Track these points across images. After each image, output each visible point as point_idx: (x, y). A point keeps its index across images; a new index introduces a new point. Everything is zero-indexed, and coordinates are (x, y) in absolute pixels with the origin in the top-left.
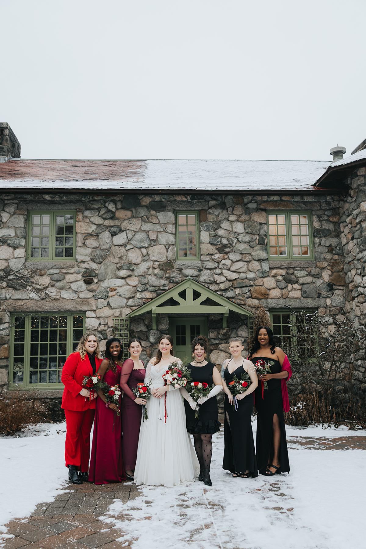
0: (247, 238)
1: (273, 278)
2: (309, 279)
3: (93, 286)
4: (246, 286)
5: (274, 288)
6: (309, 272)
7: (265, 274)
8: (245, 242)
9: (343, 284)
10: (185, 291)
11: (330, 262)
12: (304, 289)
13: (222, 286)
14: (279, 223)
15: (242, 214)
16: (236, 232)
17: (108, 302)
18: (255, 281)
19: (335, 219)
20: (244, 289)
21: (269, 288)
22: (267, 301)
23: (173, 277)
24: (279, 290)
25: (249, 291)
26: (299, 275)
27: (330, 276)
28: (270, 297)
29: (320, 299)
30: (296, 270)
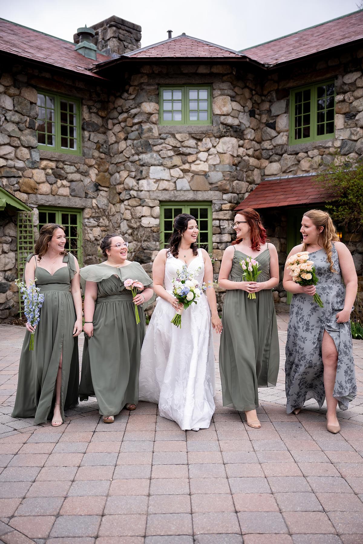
0: (16, 118)
1: (43, 171)
2: (77, 176)
4: (14, 177)
5: (43, 183)
6: (78, 168)
7: (34, 165)
8: (13, 122)
9: (107, 185)
11: (97, 160)
12: (72, 187)
14: (48, 106)
15: (10, 86)
16: (4, 108)
18: (24, 172)
19: (103, 114)
20: (12, 179)
21: (38, 181)
22: (37, 197)
24: (49, 185)
25: (18, 183)
26: (68, 171)
27: (97, 175)
28: (39, 192)
29: (88, 199)
30: (66, 164)
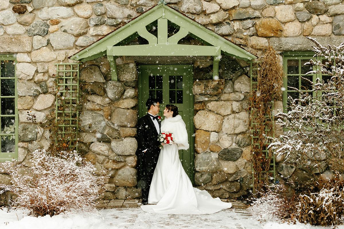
1: (290, 6)
3: (26, 17)
4: (249, 18)
5: (291, 21)
10: (155, 23)
12: (336, 23)
13: (214, 18)
17: (48, 41)
18: (263, 11)
20: (245, 22)
21: (283, 20)
22: (280, 40)
23: (141, 5)
24: (299, 24)
25: (254, 25)
28: (284, 34)
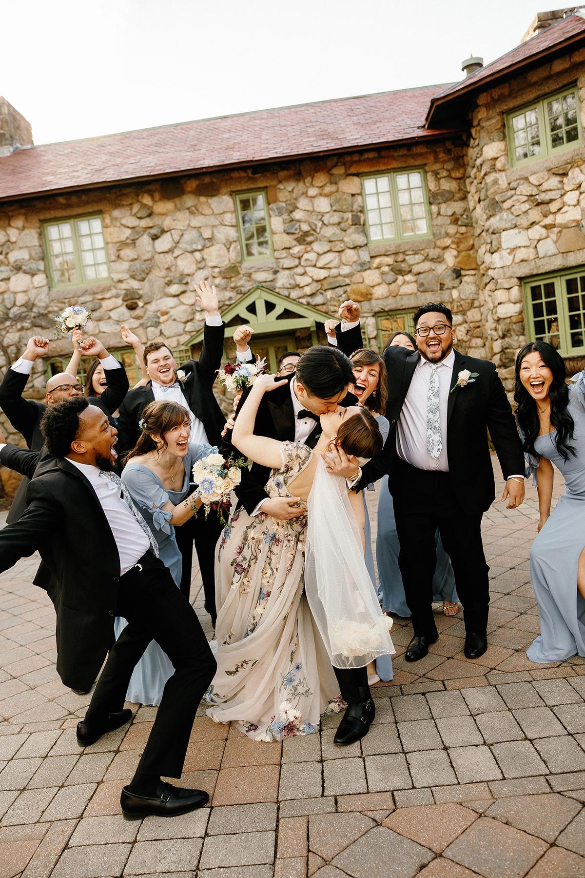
0: (336, 218)
1: (377, 271)
2: (427, 266)
3: (138, 312)
4: (341, 286)
5: (379, 284)
6: (426, 255)
7: (364, 267)
8: (334, 225)
9: (474, 266)
10: (254, 303)
11: (455, 238)
12: (420, 281)
13: (308, 290)
14: (379, 191)
15: (325, 185)
16: (319, 212)
17: (161, 330)
18: (352, 278)
19: (458, 175)
20: (338, 290)
21: (371, 284)
22: (371, 303)
23: (240, 287)
24: (386, 286)
25: (345, 292)
26: (412, 262)
27: (456, 257)
28: (374, 297)
29: (444, 292)
30: (408, 255)
